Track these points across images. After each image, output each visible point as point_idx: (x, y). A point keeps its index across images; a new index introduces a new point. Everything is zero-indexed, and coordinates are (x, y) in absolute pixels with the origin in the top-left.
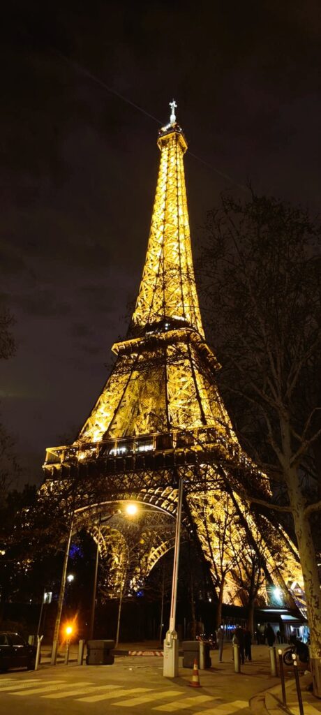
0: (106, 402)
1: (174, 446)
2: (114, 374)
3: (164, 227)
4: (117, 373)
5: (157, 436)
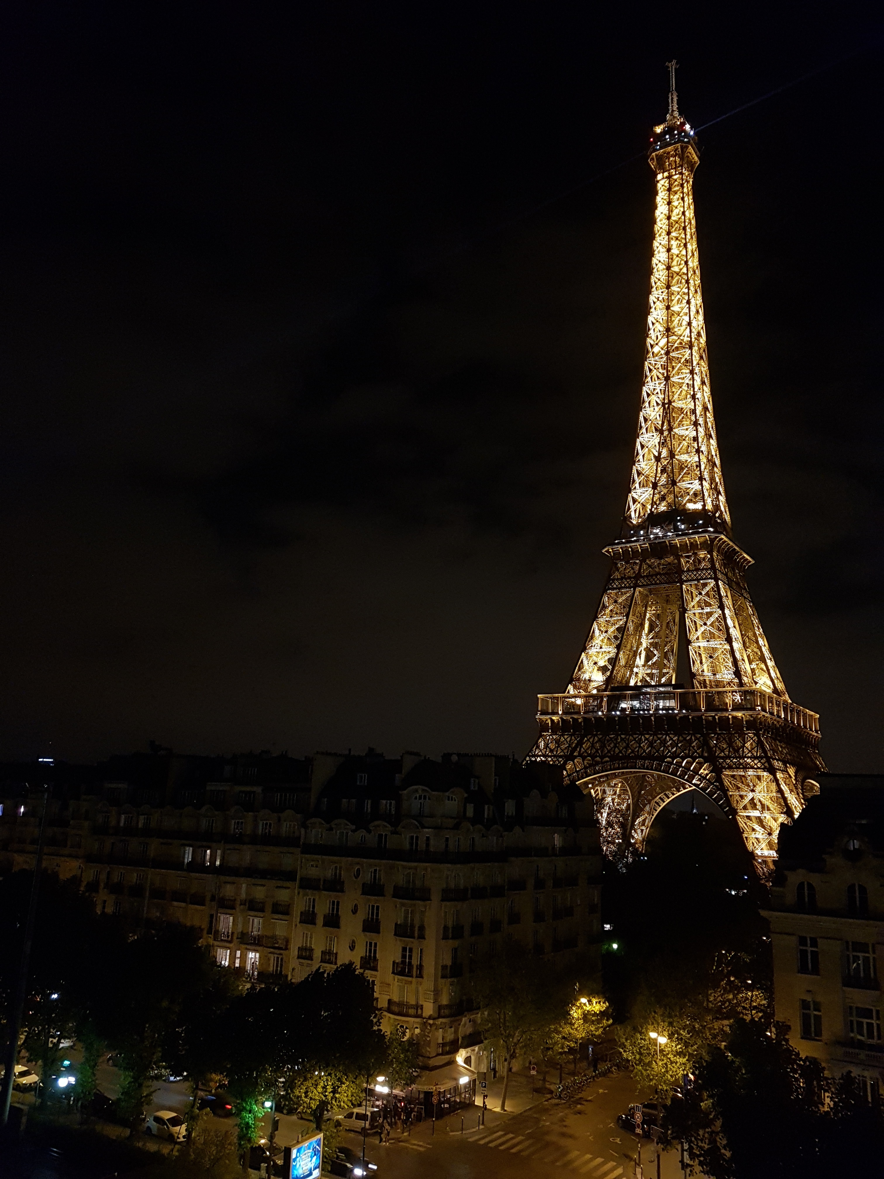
0: (603, 629)
1: (703, 709)
2: (609, 589)
3: (668, 342)
4: (613, 589)
5: (680, 693)
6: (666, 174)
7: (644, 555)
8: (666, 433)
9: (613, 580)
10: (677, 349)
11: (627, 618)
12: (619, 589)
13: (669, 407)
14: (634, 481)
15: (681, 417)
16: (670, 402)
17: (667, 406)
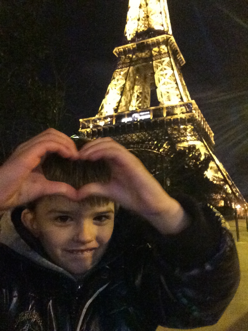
0: (113, 89)
1: (165, 115)
2: (117, 69)
4: (119, 69)
5: (153, 109)
7: (133, 51)
9: (119, 65)
11: (126, 81)
12: (122, 68)
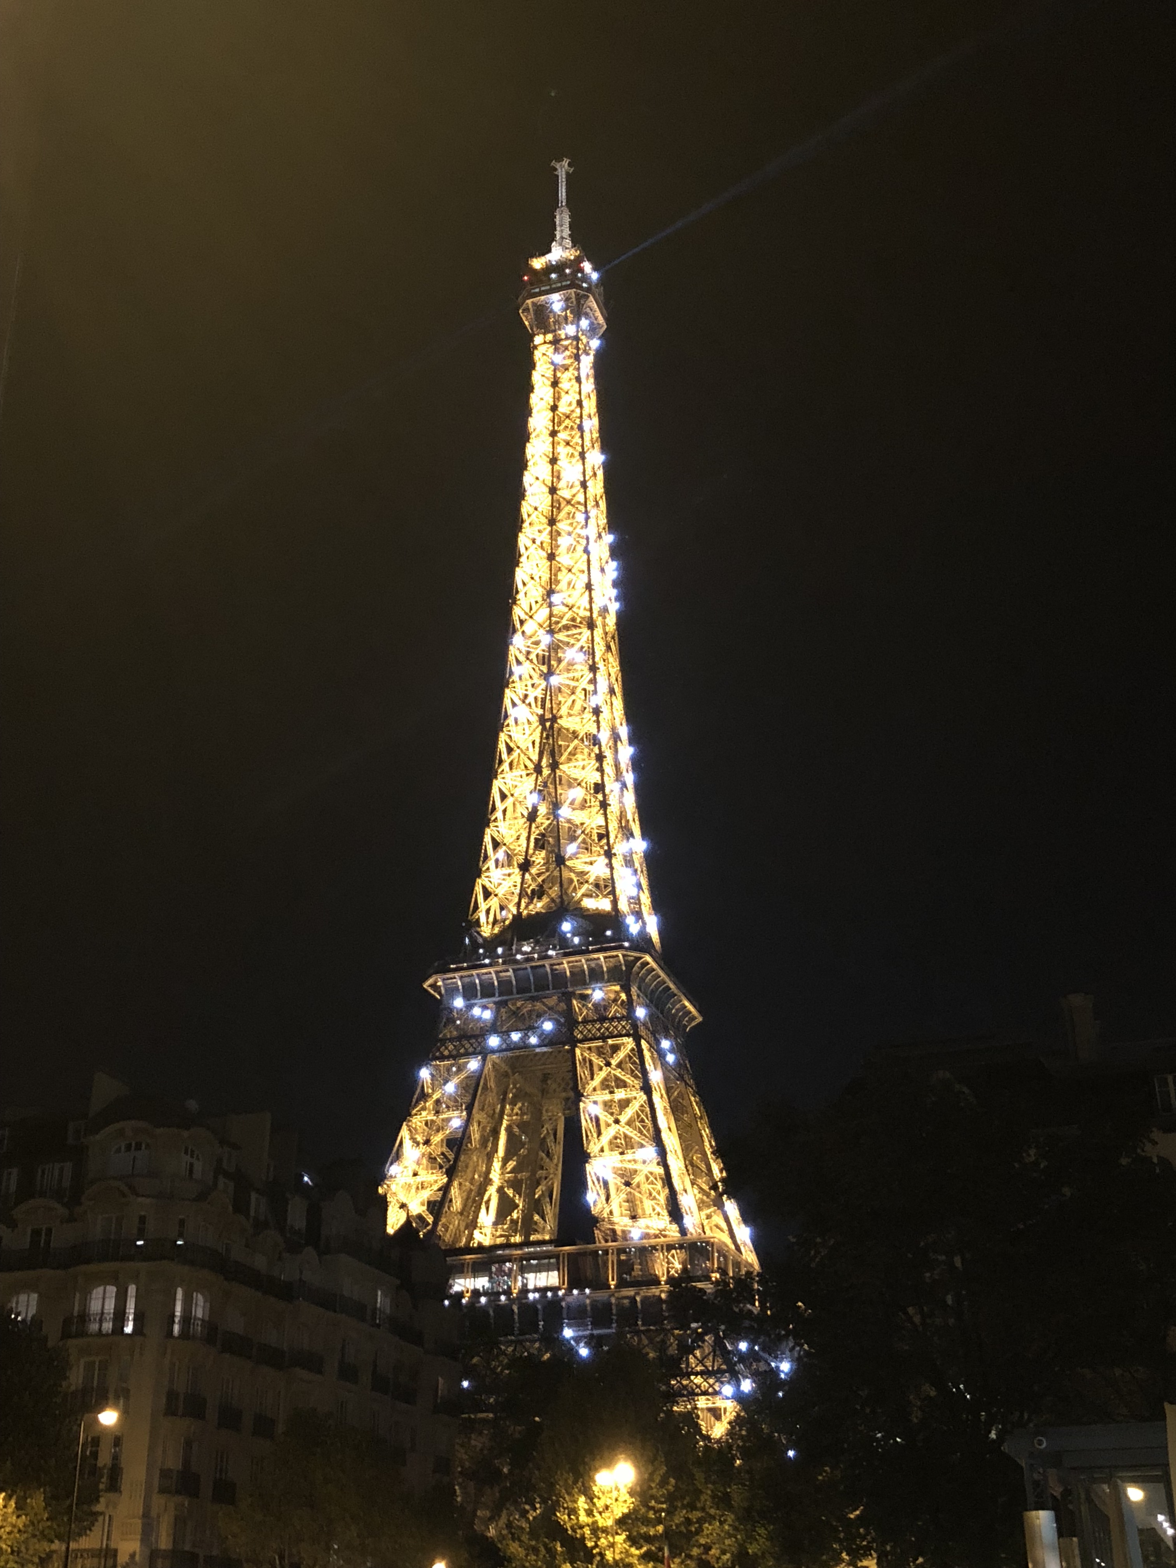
0: (420, 1138)
1: (613, 1283)
2: (433, 1058)
3: (551, 615)
4: (442, 1058)
5: (569, 1254)
6: (550, 337)
8: (546, 772)
9: (443, 1041)
10: (567, 628)
11: (469, 1116)
12: (454, 1057)
13: (552, 727)
14: (486, 857)
15: (572, 746)
16: (554, 719)
17: (548, 724)
